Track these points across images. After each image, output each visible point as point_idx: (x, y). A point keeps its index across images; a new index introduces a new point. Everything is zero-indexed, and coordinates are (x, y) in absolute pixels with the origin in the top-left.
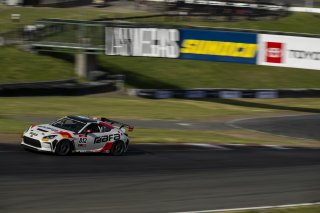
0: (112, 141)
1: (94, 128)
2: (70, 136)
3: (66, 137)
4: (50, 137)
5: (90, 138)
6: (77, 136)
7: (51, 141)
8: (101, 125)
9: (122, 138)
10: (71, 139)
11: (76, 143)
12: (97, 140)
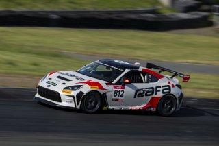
0: (160, 94)
1: (134, 76)
2: (101, 87)
3: (96, 88)
4: (73, 88)
5: (128, 91)
6: (111, 88)
7: (74, 93)
8: (144, 73)
9: (174, 91)
10: (102, 92)
11: (110, 96)
12: (139, 94)
